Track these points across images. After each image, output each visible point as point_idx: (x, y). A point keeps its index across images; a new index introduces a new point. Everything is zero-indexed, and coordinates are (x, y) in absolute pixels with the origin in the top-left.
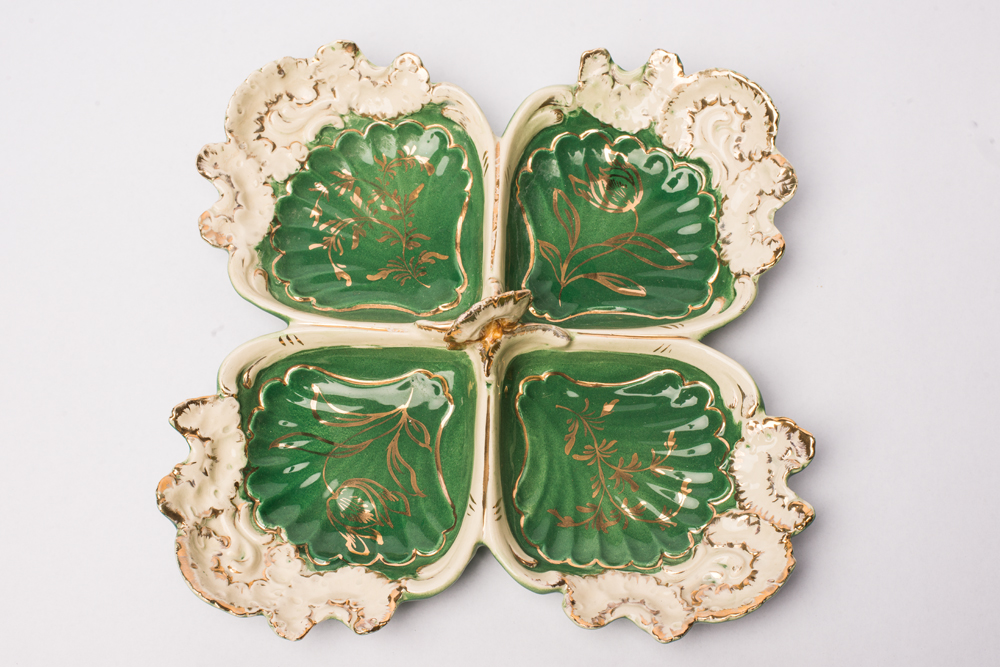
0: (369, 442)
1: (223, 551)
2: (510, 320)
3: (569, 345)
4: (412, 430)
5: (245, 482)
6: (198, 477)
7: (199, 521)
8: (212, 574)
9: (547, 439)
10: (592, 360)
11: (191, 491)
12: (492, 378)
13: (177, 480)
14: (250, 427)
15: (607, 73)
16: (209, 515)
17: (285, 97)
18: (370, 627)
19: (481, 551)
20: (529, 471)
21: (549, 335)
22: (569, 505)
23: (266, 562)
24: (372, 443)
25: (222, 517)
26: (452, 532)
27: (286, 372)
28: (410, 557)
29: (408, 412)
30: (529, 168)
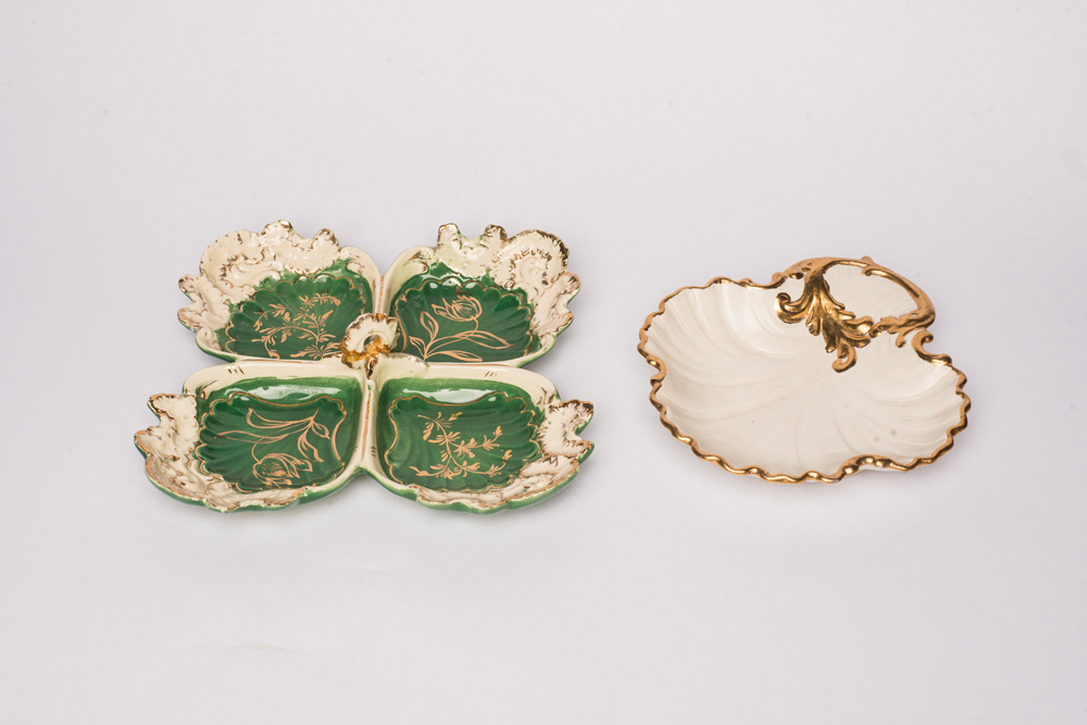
6: (164, 437)
11: (158, 442)
13: (150, 434)
15: (457, 239)
16: (170, 458)
17: (242, 258)
29: (315, 420)
30: (404, 299)
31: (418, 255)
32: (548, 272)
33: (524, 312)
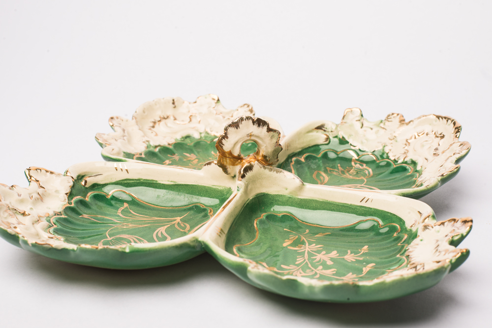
4: (179, 225)
15: (359, 120)
17: (172, 118)
29: (181, 220)
30: (302, 159)
31: (319, 128)
32: (439, 147)
33: (412, 176)
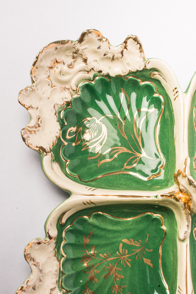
0: (126, 137)
1: (66, 65)
2: (192, 207)
3: (180, 240)
4: (133, 159)
5: (103, 76)
6: (103, 50)
7: (80, 52)
8: (53, 58)
9: (130, 230)
10: (173, 253)
11: (95, 48)
12: (160, 198)
13: (100, 40)
14: (131, 77)
16: (84, 57)
18: (25, 136)
19: (66, 194)
20: (113, 221)
21: (186, 229)
22: (95, 241)
23: (62, 87)
24: (125, 139)
25: (83, 64)
26: (79, 180)
27: (160, 94)
28: (66, 159)
